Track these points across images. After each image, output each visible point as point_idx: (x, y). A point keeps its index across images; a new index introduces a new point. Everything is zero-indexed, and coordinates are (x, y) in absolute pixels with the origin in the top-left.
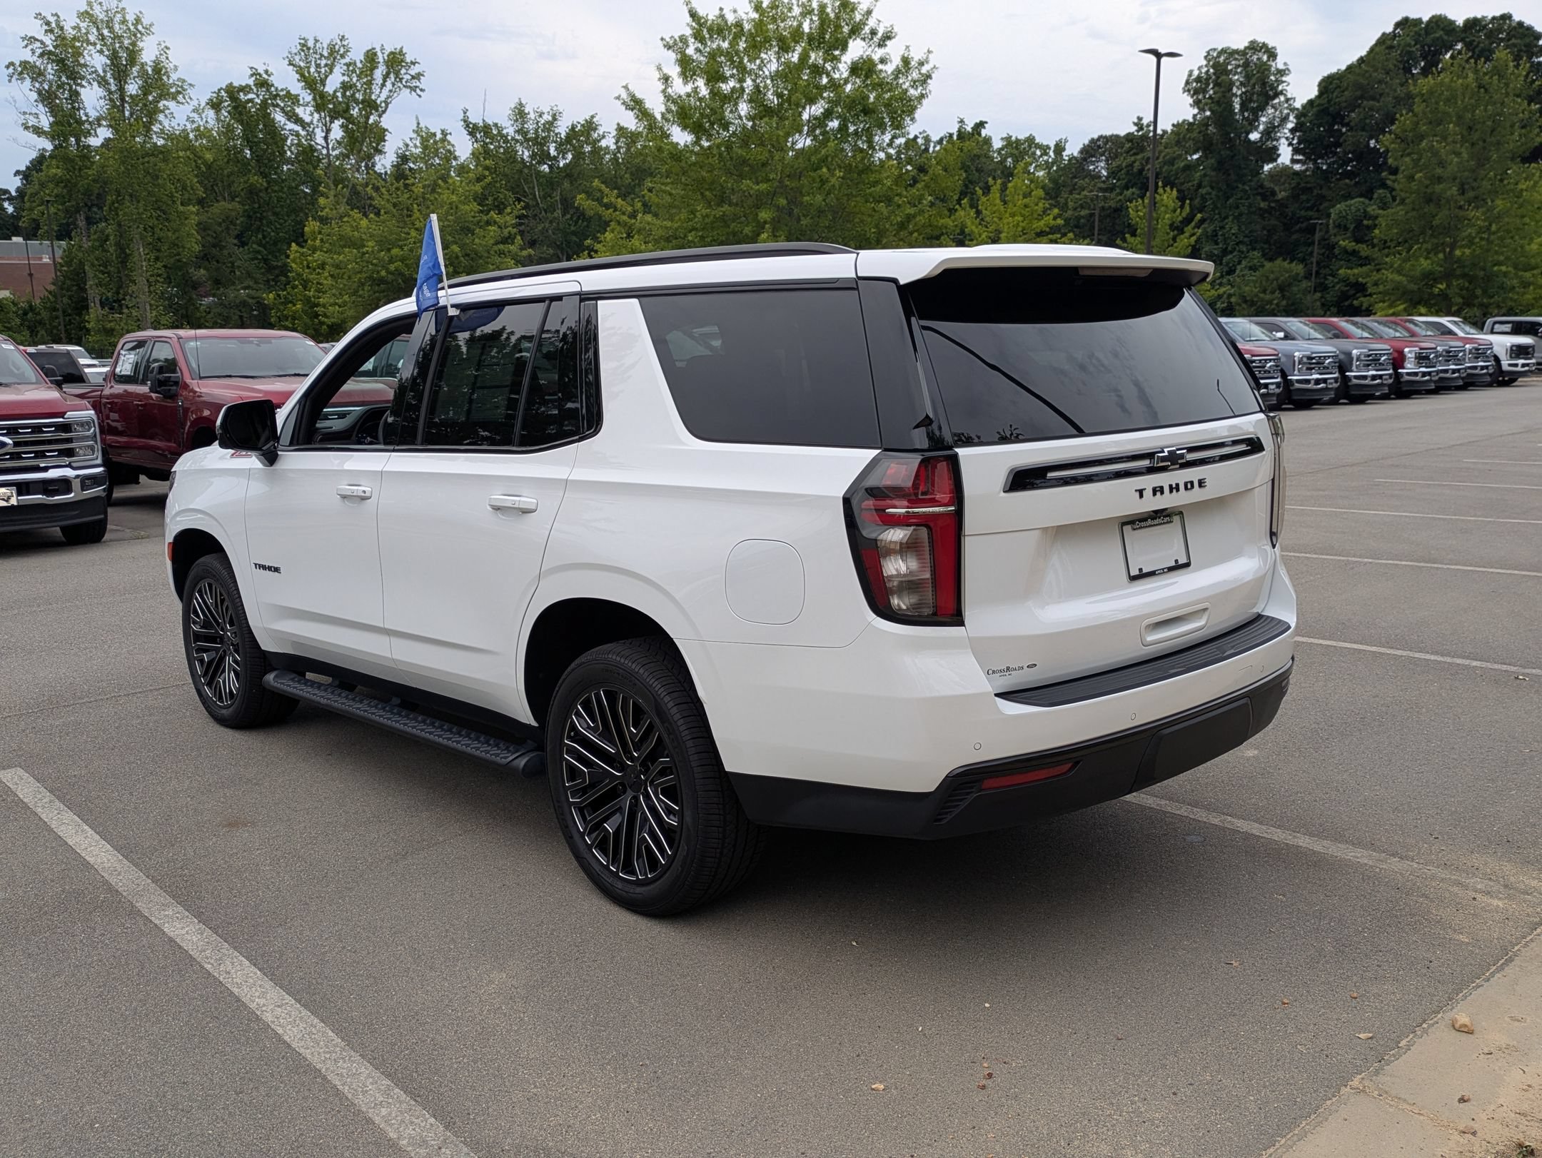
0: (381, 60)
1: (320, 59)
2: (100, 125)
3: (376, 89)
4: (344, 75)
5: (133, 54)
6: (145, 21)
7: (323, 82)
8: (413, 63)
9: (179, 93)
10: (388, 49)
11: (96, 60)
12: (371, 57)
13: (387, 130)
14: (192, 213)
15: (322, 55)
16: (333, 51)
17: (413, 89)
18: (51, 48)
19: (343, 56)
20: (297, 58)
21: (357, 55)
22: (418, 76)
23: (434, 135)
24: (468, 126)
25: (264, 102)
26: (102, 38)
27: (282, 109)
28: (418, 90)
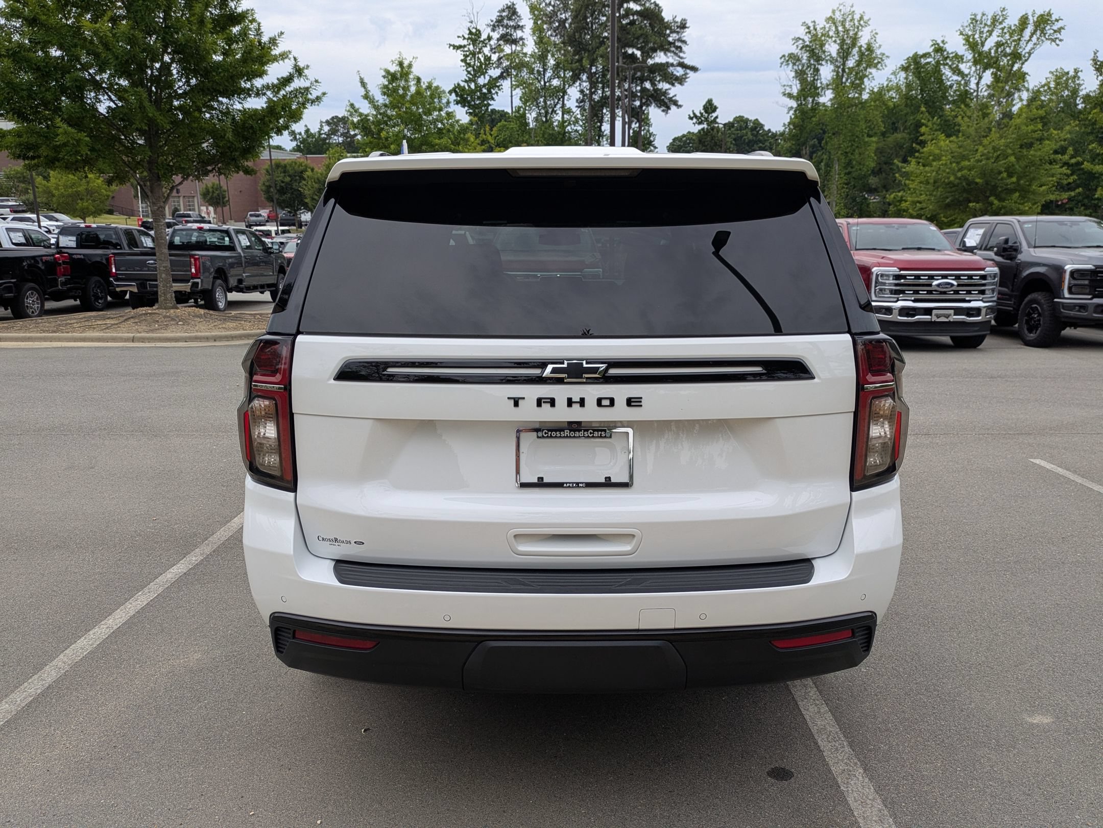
0: (1031, 21)
1: (984, 27)
2: (828, 89)
3: (1023, 44)
4: (998, 36)
5: (855, 39)
6: (866, 18)
7: (983, 44)
8: (1057, 20)
9: (879, 62)
10: (1038, 13)
11: (832, 48)
12: (1024, 21)
13: (1027, 74)
14: (873, 142)
15: (986, 24)
16: (995, 21)
17: (1054, 40)
18: (808, 43)
19: (1001, 23)
20: (967, 29)
21: (1013, 21)
22: (1059, 31)
23: (1068, 73)
24: (1096, 64)
25: (938, 63)
26: (837, 32)
27: (950, 67)
28: (1057, 41)
